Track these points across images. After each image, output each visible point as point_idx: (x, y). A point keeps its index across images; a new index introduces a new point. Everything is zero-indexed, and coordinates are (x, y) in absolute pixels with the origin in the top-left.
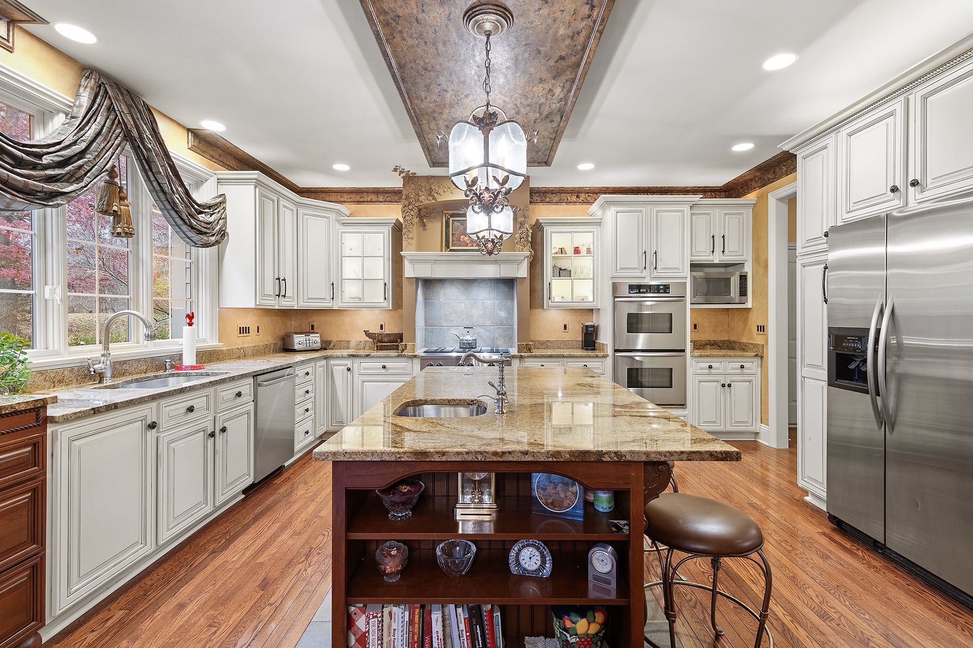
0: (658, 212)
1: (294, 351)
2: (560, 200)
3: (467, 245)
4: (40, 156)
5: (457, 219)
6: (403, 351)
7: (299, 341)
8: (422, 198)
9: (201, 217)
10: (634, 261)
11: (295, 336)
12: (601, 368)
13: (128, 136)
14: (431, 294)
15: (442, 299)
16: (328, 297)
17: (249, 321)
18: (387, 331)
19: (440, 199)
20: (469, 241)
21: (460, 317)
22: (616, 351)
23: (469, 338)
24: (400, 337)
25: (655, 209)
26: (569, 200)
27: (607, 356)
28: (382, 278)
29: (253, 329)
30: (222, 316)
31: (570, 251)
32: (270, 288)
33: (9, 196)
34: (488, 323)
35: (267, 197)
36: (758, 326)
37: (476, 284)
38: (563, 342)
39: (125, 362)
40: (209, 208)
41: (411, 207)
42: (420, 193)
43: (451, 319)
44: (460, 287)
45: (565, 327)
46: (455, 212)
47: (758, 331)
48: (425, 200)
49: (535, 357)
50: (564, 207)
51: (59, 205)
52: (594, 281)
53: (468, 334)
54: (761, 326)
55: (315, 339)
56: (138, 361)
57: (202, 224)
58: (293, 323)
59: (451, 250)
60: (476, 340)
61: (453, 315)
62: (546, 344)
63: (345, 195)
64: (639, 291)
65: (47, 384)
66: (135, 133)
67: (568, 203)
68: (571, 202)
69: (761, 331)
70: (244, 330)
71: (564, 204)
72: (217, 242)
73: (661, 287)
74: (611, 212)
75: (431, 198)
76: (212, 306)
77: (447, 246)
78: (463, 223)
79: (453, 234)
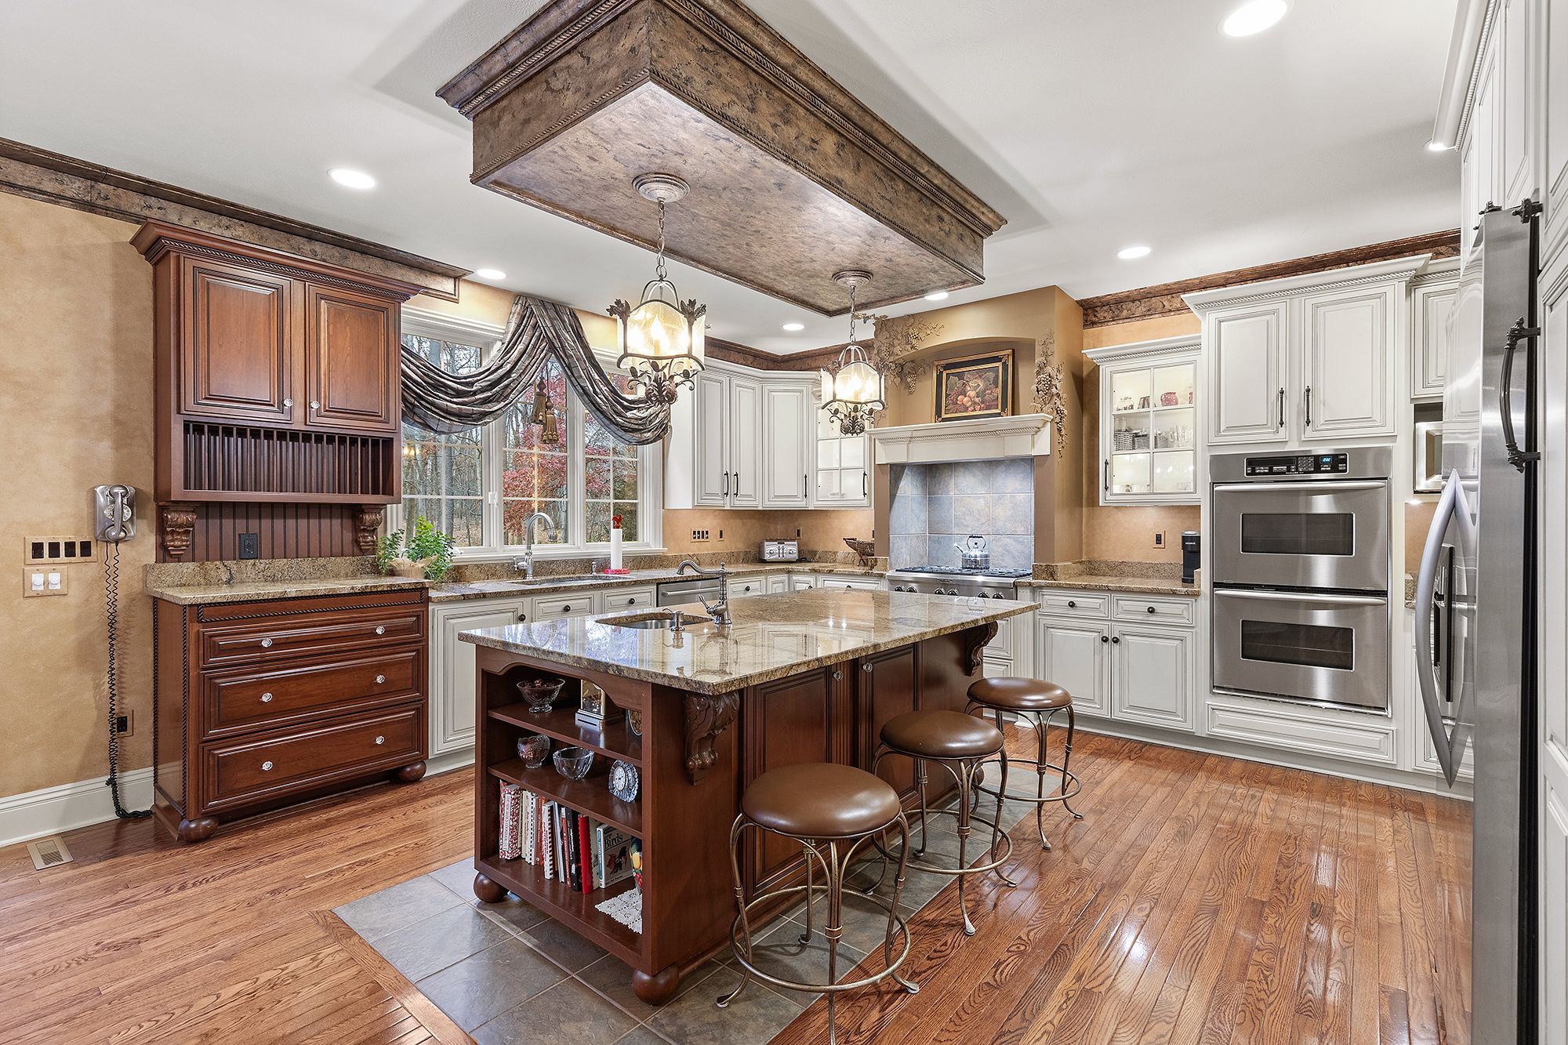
0: (1316, 306)
1: (764, 562)
2: (1149, 310)
3: (966, 409)
4: (472, 384)
5: (953, 371)
6: (872, 567)
7: (771, 549)
8: (897, 349)
9: (629, 414)
10: (1260, 411)
11: (766, 543)
12: (1185, 614)
13: (552, 348)
14: (937, 486)
15: (952, 493)
16: (801, 494)
17: (709, 524)
19: (921, 346)
20: (970, 403)
21: (978, 520)
22: (1216, 585)
23: (976, 553)
25: (1310, 302)
26: (1167, 307)
27: (1196, 595)
28: (862, 466)
29: (714, 534)
30: (668, 519)
31: (1155, 400)
32: (715, 485)
33: (448, 422)
35: (709, 379)
37: (1002, 468)
38: (1152, 566)
39: (553, 562)
40: (643, 403)
44: (977, 473)
45: (1159, 539)
46: (950, 361)
48: (902, 352)
49: (1059, 587)
50: (1157, 321)
51: (486, 423)
52: (1195, 454)
53: (976, 546)
55: (791, 549)
56: (566, 562)
57: (632, 421)
58: (779, 527)
59: (946, 420)
60: (986, 556)
61: (967, 518)
62: (1119, 569)
64: (1271, 469)
65: (482, 576)
66: (557, 344)
67: (1165, 312)
68: (1170, 311)
70: (701, 535)
71: (1157, 316)
72: (659, 437)
73: (1325, 460)
74: (1208, 322)
75: (909, 347)
76: (655, 508)
77: (938, 413)
78: (960, 376)
79: (947, 395)
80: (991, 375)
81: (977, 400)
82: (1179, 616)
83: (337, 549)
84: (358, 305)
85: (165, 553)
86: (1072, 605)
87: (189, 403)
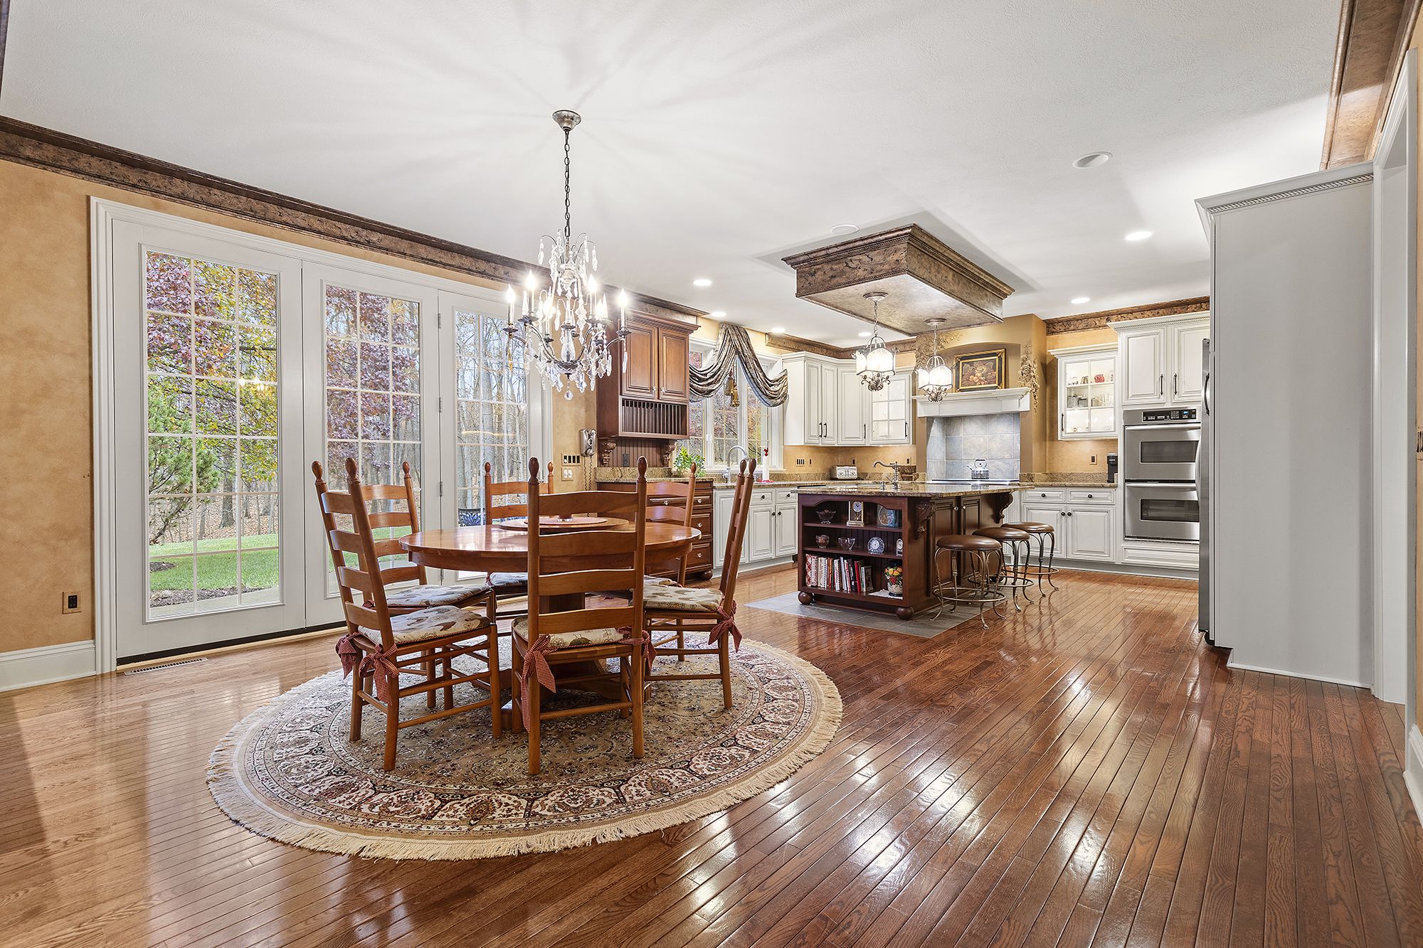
0: (1180, 331)
1: (837, 479)
3: (975, 384)
4: (706, 375)
5: (967, 361)
7: (841, 472)
9: (771, 388)
10: (1150, 386)
11: (838, 468)
12: (1109, 498)
13: (737, 352)
14: (952, 430)
15: (961, 435)
16: (862, 436)
17: (804, 455)
18: (913, 464)
19: (947, 347)
20: (977, 380)
22: (1127, 481)
23: (979, 469)
24: (914, 469)
26: (1098, 324)
27: (1116, 487)
28: (904, 418)
29: (807, 461)
30: (786, 452)
31: (1091, 379)
32: (815, 432)
34: (1007, 456)
35: (812, 366)
37: (995, 419)
38: (1089, 475)
40: (777, 381)
41: (922, 357)
42: (931, 344)
43: (971, 453)
44: (979, 422)
45: (1093, 459)
46: (964, 355)
49: (1036, 486)
50: (1092, 332)
51: (710, 396)
52: (1115, 410)
53: (980, 466)
55: (853, 471)
57: (773, 392)
58: (839, 458)
59: (961, 391)
60: (987, 471)
61: (972, 450)
62: (1068, 476)
64: (1156, 418)
66: (740, 350)
67: (1096, 327)
68: (1100, 327)
70: (801, 462)
71: (1092, 329)
72: (782, 402)
73: (1185, 412)
74: (1123, 336)
75: (939, 347)
76: (780, 443)
77: (957, 387)
78: (971, 364)
79: (963, 376)
80: (991, 364)
81: (982, 378)
82: (1106, 499)
83: (655, 464)
84: (677, 337)
85: (601, 462)
86: (1044, 496)
87: (625, 391)
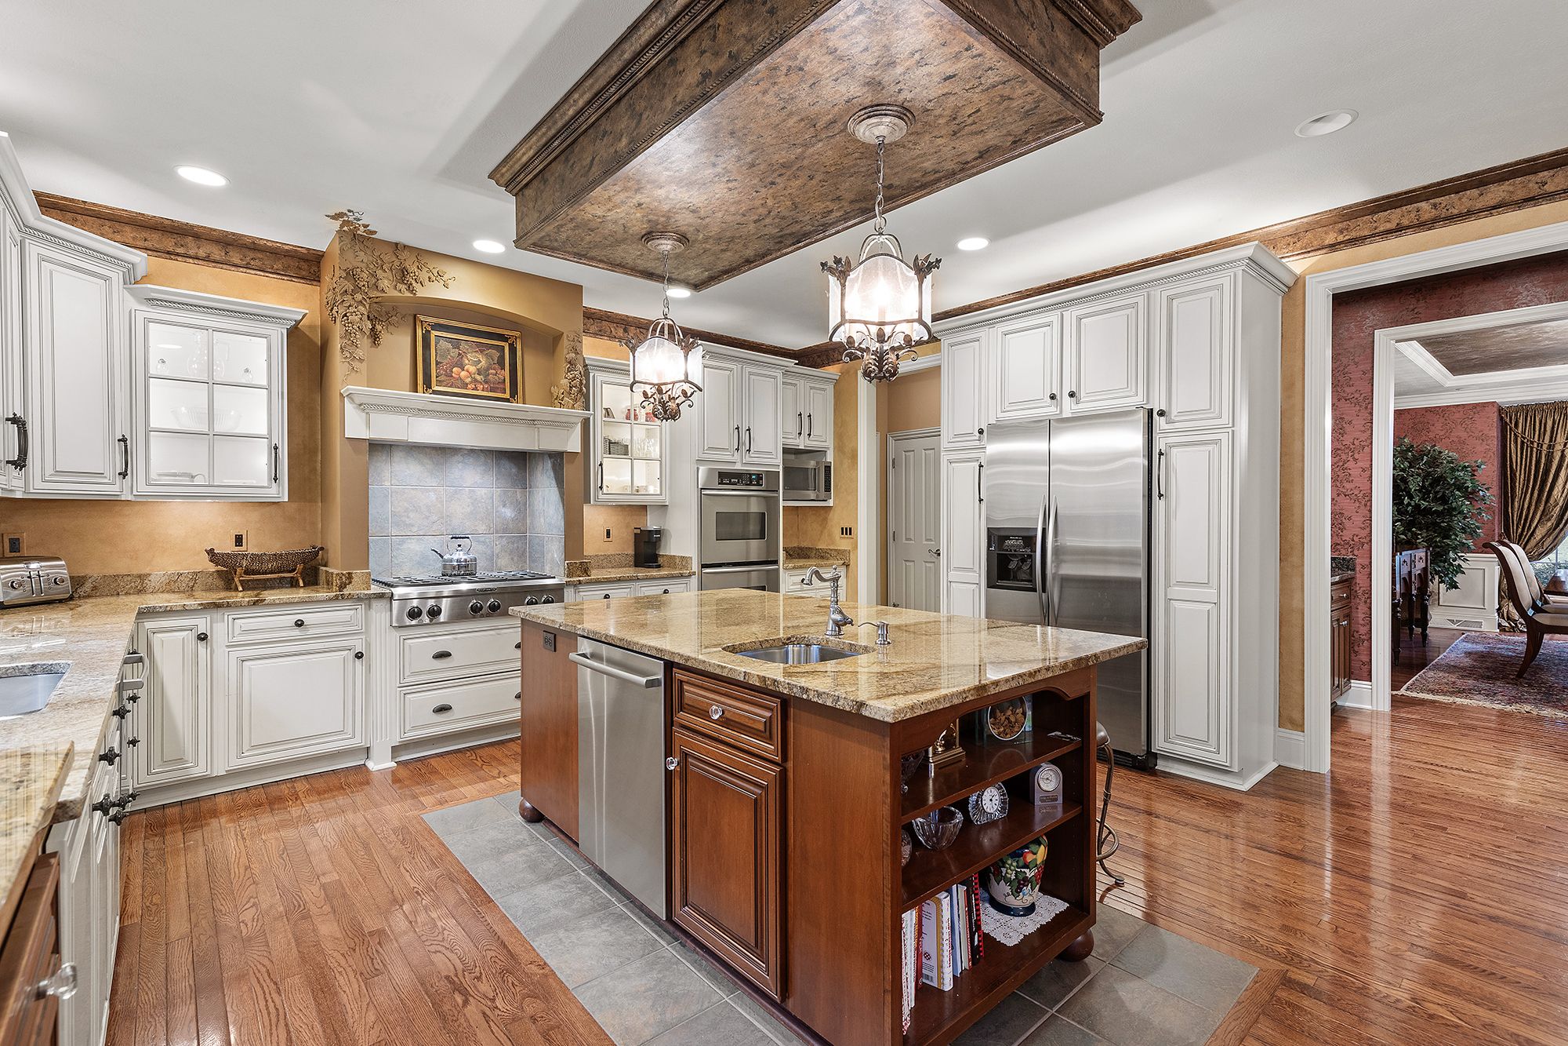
0: (750, 374)
2: (600, 331)
3: (465, 386)
5: (445, 334)
6: (342, 587)
8: (385, 283)
10: (722, 438)
16: (113, 471)
18: (251, 547)
19: (423, 292)
20: (469, 379)
21: (427, 518)
22: (705, 566)
23: (460, 556)
25: (748, 370)
27: (690, 574)
28: (264, 431)
34: (482, 528)
36: (842, 529)
41: (359, 297)
42: (379, 273)
43: (408, 521)
44: (426, 460)
45: (608, 533)
46: (442, 321)
47: (843, 534)
48: (390, 288)
52: (661, 464)
53: (460, 548)
54: (846, 529)
55: (60, 574)
59: (435, 392)
60: (472, 559)
61: (412, 515)
63: (127, 228)
68: (615, 337)
69: (846, 534)
71: (606, 338)
73: (753, 477)
75: (403, 287)
77: (428, 384)
78: (456, 344)
79: (437, 363)
80: (495, 353)
81: (478, 378)
86: (607, 597)
